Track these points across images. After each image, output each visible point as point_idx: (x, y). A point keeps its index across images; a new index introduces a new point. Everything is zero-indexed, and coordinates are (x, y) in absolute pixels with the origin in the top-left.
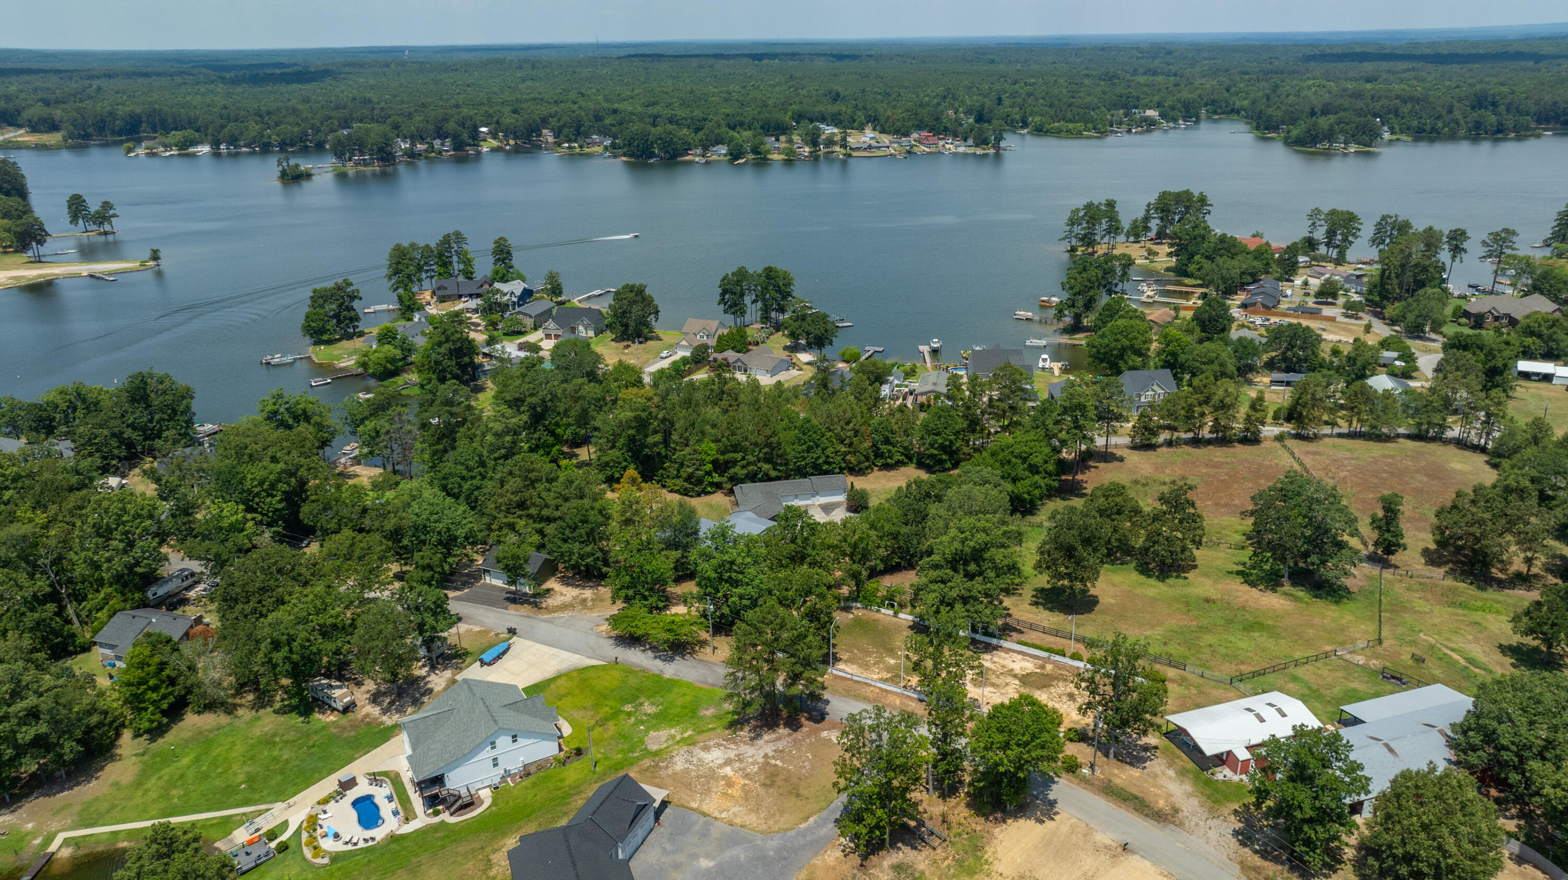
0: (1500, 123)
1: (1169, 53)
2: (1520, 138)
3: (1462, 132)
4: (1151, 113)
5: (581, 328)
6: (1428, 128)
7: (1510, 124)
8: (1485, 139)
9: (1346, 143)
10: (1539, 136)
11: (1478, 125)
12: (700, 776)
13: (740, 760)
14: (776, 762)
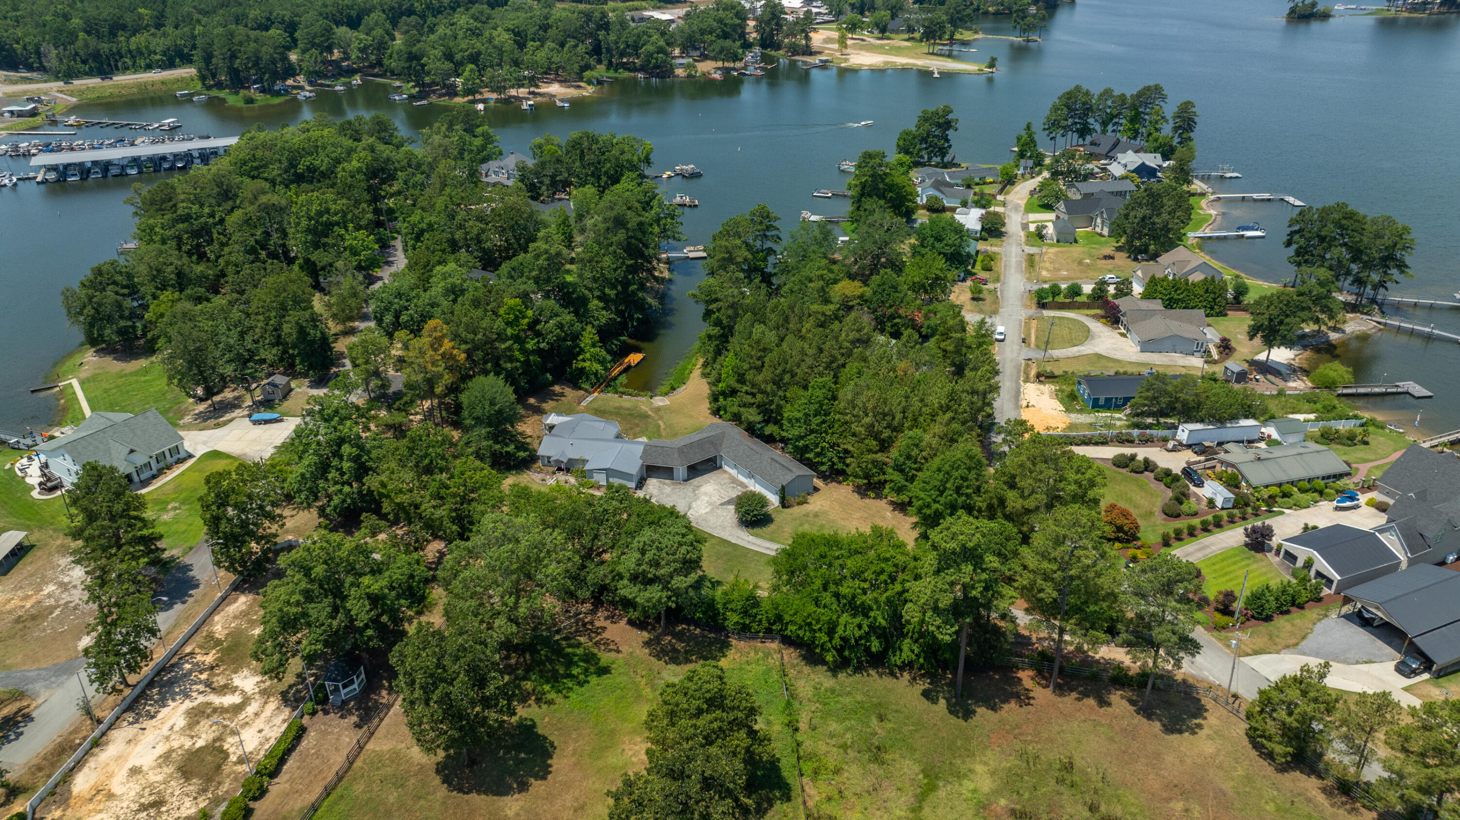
5: (1099, 221)
12: (43, 577)
13: (66, 590)
14: (57, 612)
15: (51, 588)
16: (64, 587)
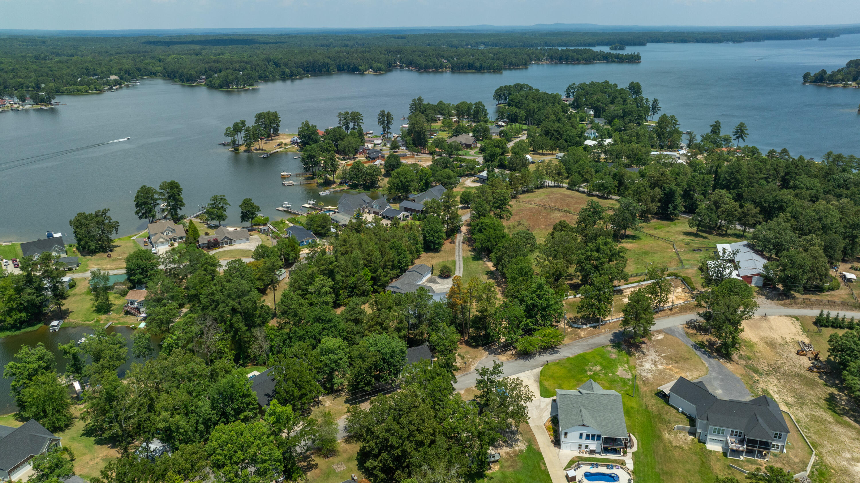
0: (291, 72)
1: (43, 42)
2: (301, 78)
3: (277, 77)
4: (113, 77)
5: (54, 253)
6: (263, 75)
7: (295, 72)
8: (288, 79)
9: (244, 85)
10: (308, 77)
11: (283, 73)
12: (660, 374)
13: (656, 361)
14: (663, 355)
15: (660, 367)
16: (655, 363)
